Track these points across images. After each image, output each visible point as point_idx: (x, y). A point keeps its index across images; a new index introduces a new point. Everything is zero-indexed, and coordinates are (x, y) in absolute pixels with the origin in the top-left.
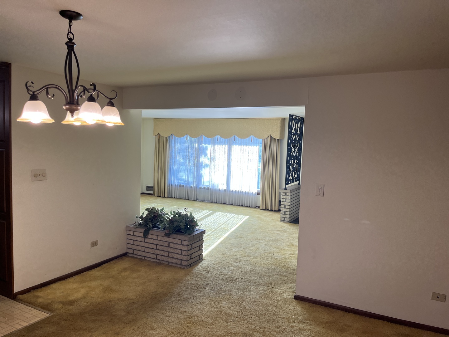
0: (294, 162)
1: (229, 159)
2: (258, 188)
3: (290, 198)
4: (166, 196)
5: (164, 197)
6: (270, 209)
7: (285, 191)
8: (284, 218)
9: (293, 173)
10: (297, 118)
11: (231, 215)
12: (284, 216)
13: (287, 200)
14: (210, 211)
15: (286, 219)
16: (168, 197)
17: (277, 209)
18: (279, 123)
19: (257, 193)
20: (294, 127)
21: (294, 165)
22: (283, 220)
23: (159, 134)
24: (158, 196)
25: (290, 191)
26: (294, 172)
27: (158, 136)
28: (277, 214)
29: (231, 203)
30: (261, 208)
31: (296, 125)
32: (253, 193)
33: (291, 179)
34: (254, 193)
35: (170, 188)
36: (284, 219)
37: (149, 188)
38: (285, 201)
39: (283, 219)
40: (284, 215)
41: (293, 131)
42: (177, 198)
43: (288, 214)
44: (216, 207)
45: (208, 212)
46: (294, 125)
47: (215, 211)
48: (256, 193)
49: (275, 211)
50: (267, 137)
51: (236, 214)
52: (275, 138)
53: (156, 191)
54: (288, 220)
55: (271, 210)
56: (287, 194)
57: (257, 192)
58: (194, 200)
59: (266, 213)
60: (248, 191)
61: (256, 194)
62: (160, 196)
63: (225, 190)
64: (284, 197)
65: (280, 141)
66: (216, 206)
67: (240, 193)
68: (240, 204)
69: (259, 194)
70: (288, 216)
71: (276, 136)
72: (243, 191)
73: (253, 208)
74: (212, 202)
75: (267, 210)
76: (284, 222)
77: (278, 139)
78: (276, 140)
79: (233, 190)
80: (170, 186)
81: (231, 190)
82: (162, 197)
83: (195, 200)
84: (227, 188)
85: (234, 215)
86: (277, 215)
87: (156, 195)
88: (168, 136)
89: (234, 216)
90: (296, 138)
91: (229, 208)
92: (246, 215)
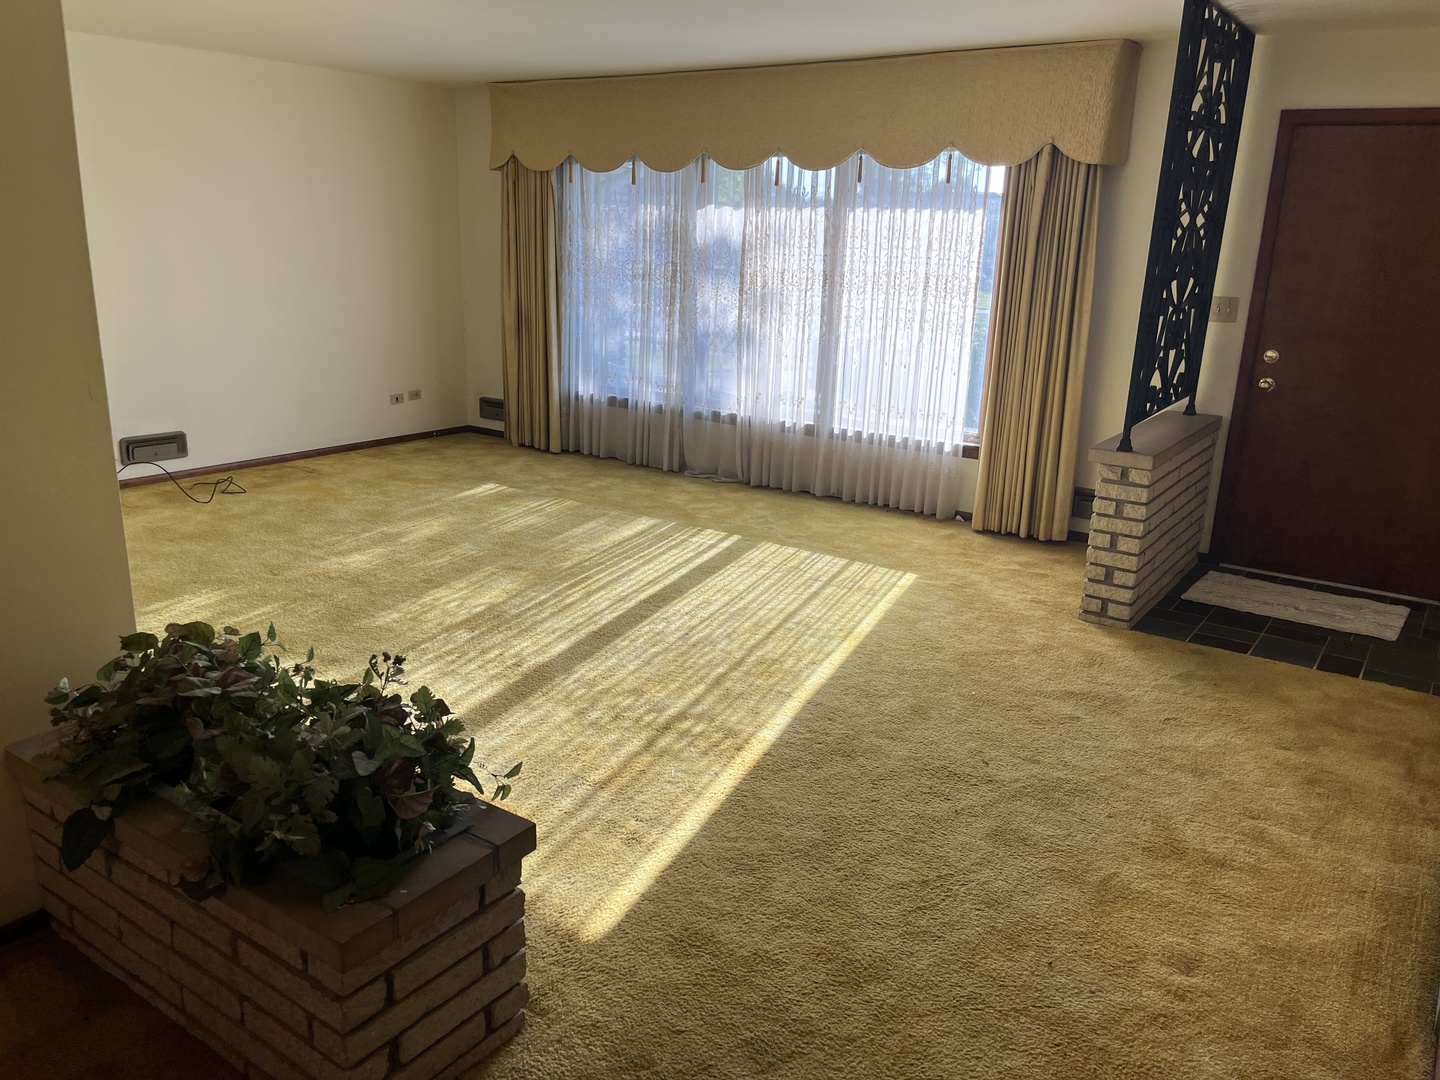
0: (1181, 290)
1: (832, 276)
2: (968, 422)
3: (1144, 500)
4: (555, 446)
5: (547, 450)
6: (1023, 534)
7: (1124, 459)
8: (1105, 602)
9: (1172, 353)
10: (1223, 25)
11: (826, 564)
12: (1104, 591)
13: (1128, 510)
14: (731, 533)
15: (1112, 610)
16: (565, 451)
17: (1059, 531)
18: (1104, 70)
19: (966, 449)
20: (1204, 82)
21: (1178, 309)
22: (1097, 614)
23: (513, 157)
24: (522, 445)
25: (1150, 459)
26: (1177, 347)
27: (512, 169)
28: (1061, 562)
29: (833, 491)
30: (977, 521)
31: (1217, 66)
32: (941, 446)
33: (1159, 386)
34: (947, 448)
35: (568, 414)
36: (1104, 608)
37: (491, 407)
38: (1118, 514)
39: (1095, 606)
40: (1104, 587)
41: (1197, 103)
42: (598, 457)
43: (1130, 584)
44: (762, 513)
45: (711, 547)
46: (1206, 69)
47: (751, 539)
48: (957, 446)
49: (1050, 543)
50: (1030, 153)
51: (853, 560)
52: (1077, 159)
53: (514, 421)
54: (1125, 612)
55: (1031, 539)
56: (1134, 476)
57: (962, 444)
58: (671, 471)
59: (1003, 558)
60: (917, 438)
61: (955, 454)
62: (532, 447)
63: (809, 431)
64: (1114, 491)
65: (1108, 172)
66: (760, 506)
67: (880, 444)
68: (876, 499)
69: (970, 453)
70: (1126, 596)
71: (1085, 146)
72: (892, 439)
73: (940, 521)
74: (748, 483)
75: (1009, 534)
76: (1100, 625)
77: (1092, 162)
78: (1083, 170)
79: (844, 432)
80: (571, 403)
81: (836, 431)
82: (539, 450)
83: (676, 467)
84: (817, 417)
85: (844, 562)
86: (1057, 567)
87: (514, 438)
88: (552, 165)
89: (840, 572)
90: (1204, 148)
91: (824, 518)
92: (904, 566)
